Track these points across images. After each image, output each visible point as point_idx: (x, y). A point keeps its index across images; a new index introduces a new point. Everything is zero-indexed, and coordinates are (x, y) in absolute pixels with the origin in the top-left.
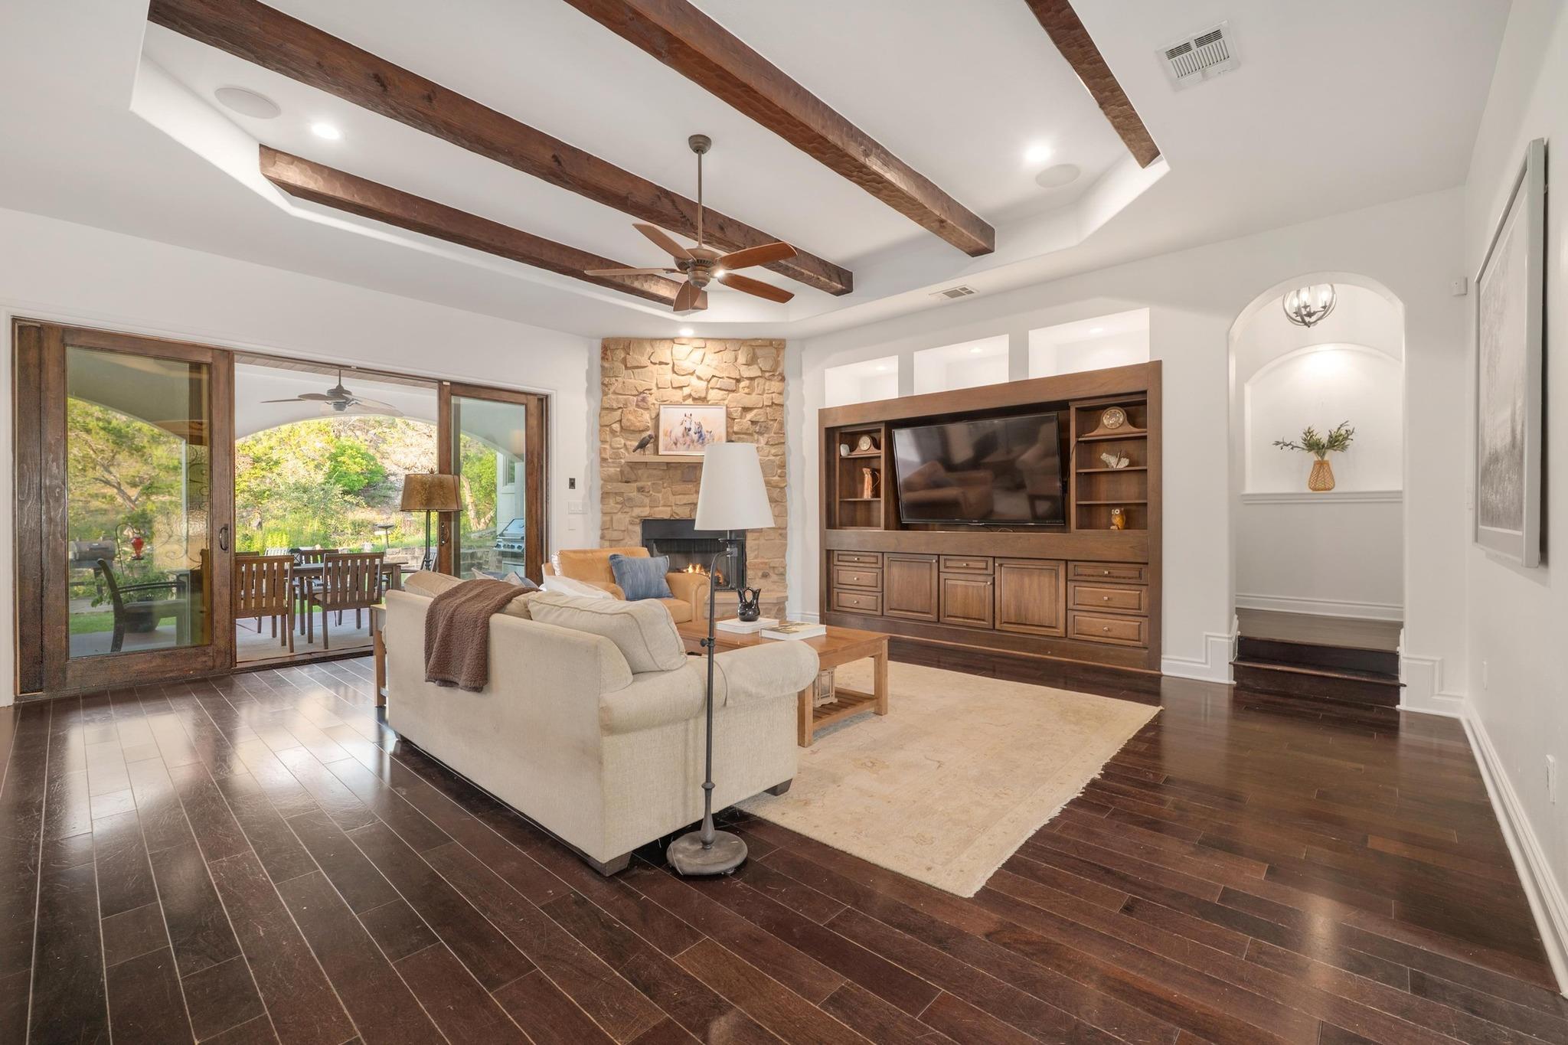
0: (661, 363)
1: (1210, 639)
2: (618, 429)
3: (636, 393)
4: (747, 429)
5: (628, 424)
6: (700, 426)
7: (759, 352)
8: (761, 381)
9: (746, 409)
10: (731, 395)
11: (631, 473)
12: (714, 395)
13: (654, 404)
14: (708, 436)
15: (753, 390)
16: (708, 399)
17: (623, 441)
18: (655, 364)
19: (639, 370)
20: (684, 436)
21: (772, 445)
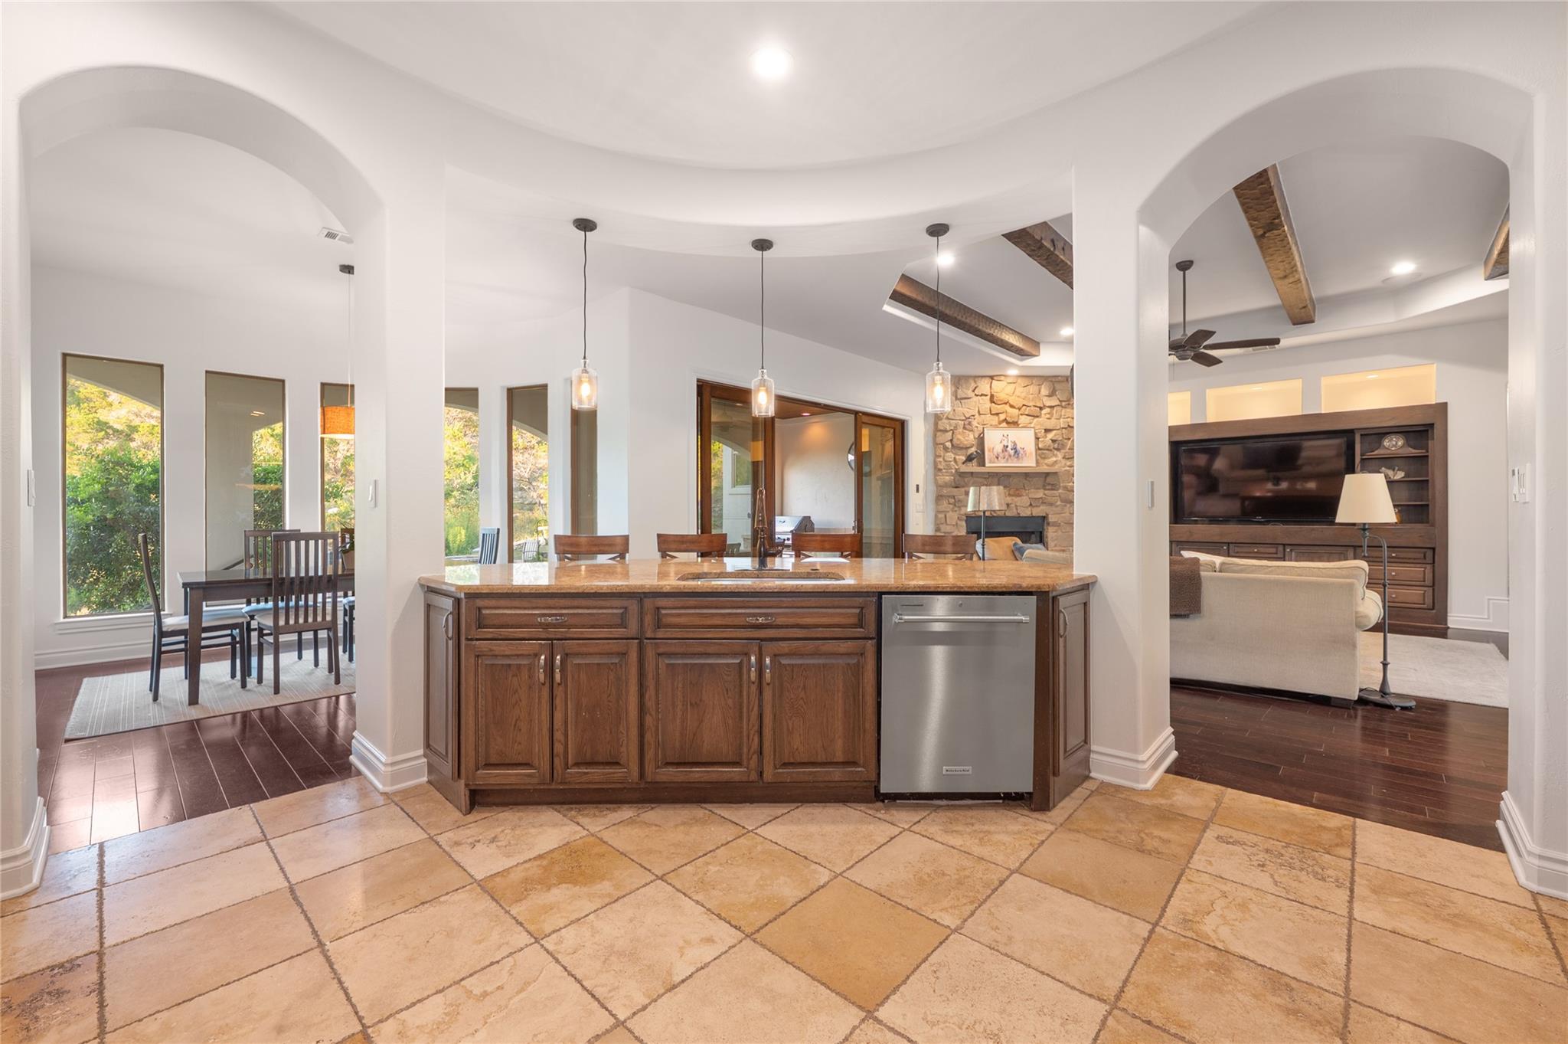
0: (982, 395)
1: (1491, 601)
2: (950, 447)
3: (964, 418)
4: (1049, 446)
5: (958, 443)
6: (1015, 444)
7: (1057, 386)
8: (1059, 408)
9: (1047, 431)
10: (1036, 419)
11: (962, 480)
12: (1023, 420)
13: (977, 427)
14: (1022, 452)
15: (1052, 416)
16: (1019, 423)
17: (953, 456)
18: (977, 396)
19: (966, 401)
20: (1003, 451)
21: (1068, 459)
